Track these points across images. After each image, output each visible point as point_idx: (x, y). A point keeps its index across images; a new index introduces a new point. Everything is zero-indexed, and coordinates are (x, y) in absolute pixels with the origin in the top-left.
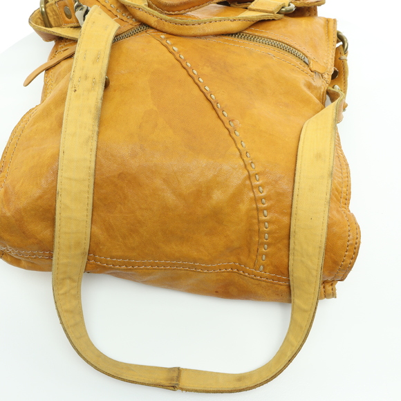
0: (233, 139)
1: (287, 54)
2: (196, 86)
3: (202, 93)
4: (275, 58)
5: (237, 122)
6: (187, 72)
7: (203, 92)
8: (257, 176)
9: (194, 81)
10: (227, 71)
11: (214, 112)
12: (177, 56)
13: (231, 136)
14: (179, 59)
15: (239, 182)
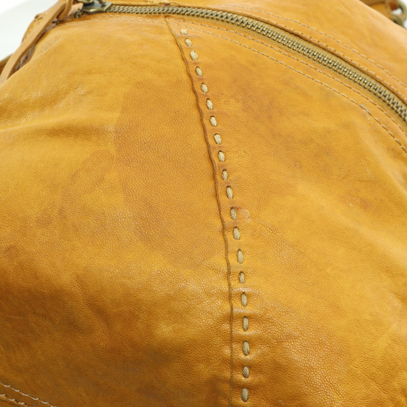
0: (226, 241)
1: (395, 117)
2: (200, 129)
3: (204, 145)
4: (369, 118)
5: (246, 212)
6: (197, 100)
7: (207, 143)
8: (246, 321)
9: (202, 120)
10: (270, 117)
11: (211, 184)
12: (192, 68)
13: (224, 235)
14: (193, 74)
15: (211, 321)
